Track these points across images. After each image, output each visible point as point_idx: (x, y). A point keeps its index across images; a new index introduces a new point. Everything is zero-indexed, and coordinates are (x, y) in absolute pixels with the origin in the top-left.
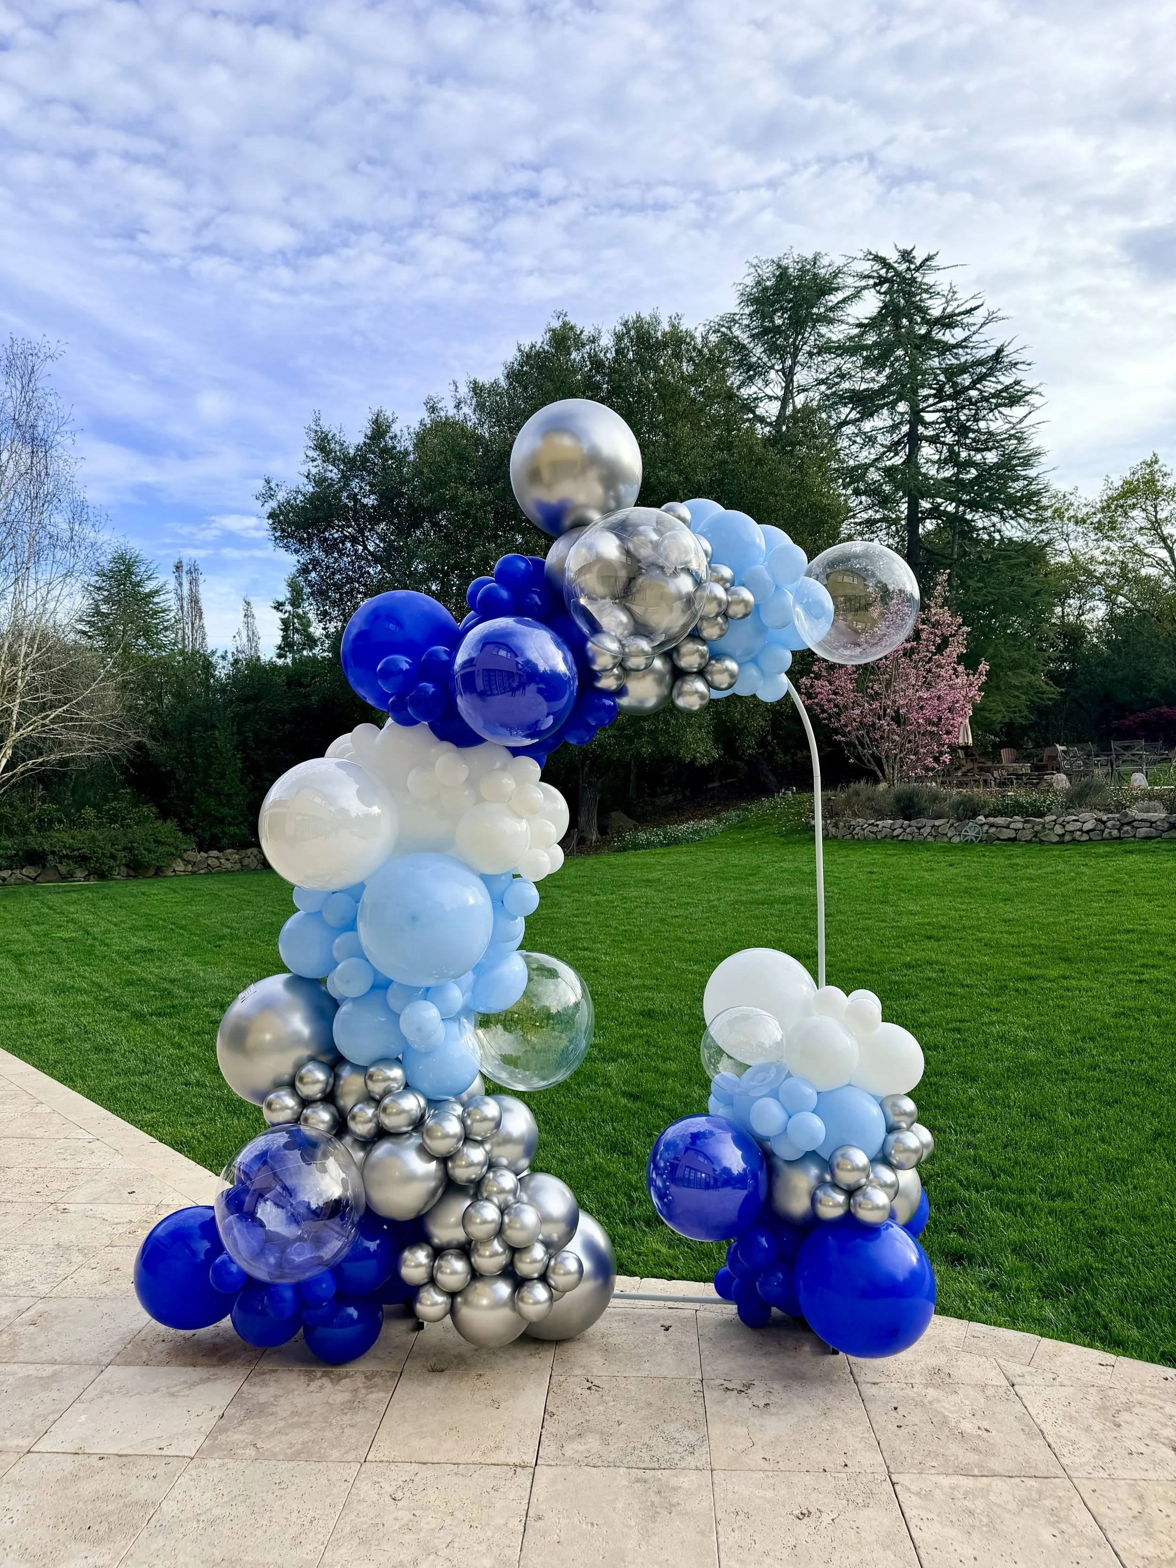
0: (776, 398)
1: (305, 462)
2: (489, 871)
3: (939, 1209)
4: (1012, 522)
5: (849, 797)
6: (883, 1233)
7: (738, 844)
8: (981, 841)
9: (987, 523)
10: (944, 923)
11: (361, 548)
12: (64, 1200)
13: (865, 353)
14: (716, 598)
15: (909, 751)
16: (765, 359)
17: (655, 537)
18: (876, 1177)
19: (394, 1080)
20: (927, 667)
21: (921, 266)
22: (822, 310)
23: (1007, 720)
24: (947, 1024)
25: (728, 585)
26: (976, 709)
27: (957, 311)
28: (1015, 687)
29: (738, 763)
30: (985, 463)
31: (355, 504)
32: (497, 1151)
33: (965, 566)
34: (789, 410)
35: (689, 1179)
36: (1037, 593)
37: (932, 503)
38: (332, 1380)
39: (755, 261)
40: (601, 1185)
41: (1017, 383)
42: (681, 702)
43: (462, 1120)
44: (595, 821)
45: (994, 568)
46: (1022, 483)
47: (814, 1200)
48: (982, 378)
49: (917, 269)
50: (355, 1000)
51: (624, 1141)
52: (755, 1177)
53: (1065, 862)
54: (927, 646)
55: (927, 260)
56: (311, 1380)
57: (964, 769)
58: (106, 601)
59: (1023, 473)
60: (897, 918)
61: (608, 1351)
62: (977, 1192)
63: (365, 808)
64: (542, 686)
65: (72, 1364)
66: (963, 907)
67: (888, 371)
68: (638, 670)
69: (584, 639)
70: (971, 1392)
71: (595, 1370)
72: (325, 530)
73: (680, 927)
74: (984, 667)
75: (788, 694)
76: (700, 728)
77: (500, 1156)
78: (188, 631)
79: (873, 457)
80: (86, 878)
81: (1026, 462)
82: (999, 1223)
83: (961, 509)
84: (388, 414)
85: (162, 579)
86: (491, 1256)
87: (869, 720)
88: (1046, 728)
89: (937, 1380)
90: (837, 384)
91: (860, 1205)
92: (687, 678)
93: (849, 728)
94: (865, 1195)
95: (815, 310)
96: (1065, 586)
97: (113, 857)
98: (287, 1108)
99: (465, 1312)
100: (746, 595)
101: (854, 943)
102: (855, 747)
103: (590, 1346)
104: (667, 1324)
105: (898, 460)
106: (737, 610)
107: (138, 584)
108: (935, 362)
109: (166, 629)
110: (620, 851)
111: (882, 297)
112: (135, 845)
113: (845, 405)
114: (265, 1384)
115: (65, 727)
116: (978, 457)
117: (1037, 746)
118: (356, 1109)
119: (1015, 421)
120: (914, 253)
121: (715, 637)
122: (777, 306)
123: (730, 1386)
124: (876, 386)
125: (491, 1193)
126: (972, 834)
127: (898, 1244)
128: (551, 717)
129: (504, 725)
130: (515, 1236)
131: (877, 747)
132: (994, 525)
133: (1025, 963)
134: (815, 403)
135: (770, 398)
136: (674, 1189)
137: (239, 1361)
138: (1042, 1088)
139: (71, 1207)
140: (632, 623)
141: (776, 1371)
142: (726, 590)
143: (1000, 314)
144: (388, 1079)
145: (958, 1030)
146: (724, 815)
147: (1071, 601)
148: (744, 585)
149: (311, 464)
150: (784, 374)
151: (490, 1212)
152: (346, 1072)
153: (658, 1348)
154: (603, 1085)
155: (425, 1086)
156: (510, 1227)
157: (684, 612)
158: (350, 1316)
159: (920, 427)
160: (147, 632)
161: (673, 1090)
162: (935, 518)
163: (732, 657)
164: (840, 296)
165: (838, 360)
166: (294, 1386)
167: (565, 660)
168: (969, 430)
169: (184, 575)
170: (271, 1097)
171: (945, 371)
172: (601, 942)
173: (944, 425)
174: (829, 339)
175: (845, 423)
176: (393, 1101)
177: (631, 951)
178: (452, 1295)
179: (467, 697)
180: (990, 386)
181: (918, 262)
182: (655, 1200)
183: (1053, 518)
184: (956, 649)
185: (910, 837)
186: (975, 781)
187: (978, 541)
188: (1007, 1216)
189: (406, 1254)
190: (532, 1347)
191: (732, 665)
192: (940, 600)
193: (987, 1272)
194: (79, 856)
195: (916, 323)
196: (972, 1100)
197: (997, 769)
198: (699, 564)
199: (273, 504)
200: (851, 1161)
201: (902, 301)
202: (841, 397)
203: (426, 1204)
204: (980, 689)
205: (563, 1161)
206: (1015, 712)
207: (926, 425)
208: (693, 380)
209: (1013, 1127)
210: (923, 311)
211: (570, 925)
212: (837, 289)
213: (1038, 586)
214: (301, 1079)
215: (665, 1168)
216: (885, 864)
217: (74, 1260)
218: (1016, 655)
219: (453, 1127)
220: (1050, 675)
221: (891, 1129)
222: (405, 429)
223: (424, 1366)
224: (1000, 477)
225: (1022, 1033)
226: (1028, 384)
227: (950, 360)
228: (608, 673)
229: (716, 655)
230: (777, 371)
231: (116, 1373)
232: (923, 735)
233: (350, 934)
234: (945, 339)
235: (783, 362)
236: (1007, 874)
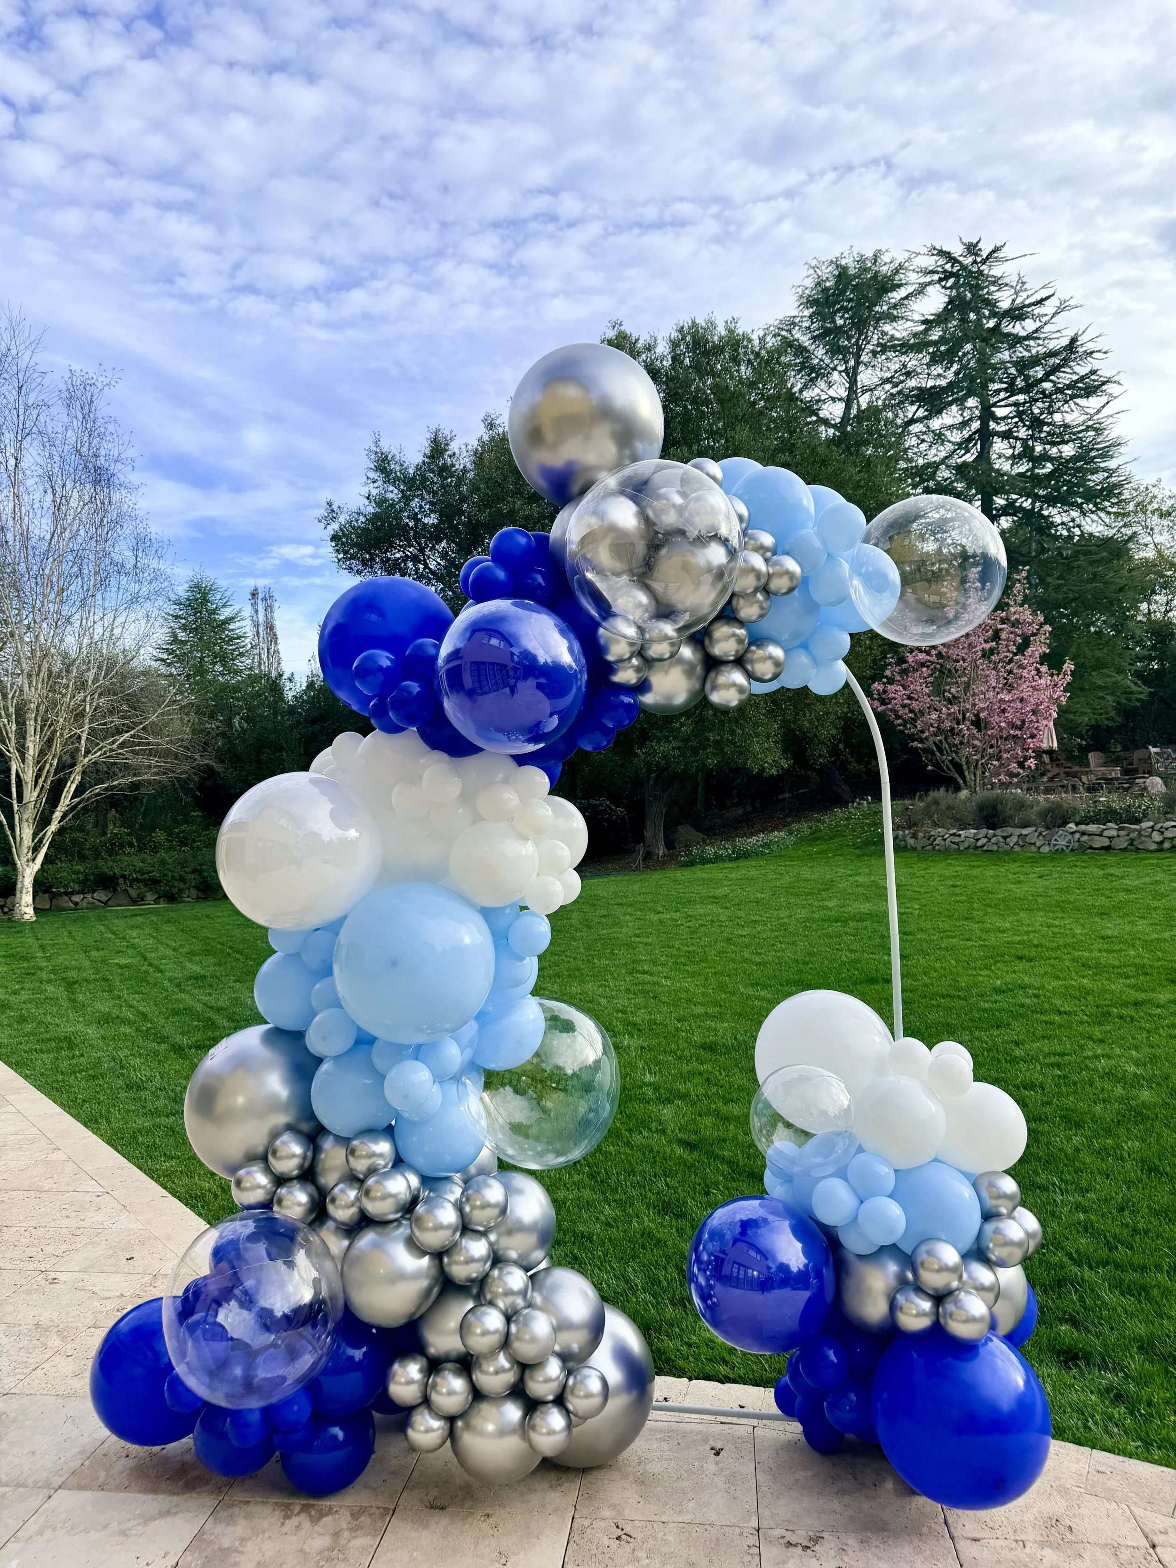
0: (840, 400)
1: (366, 484)
2: (489, 902)
3: (1045, 1292)
4: (1092, 516)
5: (928, 806)
6: (981, 1350)
7: (810, 857)
8: (1072, 850)
9: (1066, 519)
10: (1036, 942)
11: (422, 566)
12: (57, 1267)
13: (931, 350)
14: (753, 570)
15: (991, 757)
16: (827, 361)
17: (678, 500)
18: (970, 1277)
19: (381, 1155)
20: (1008, 667)
21: (987, 258)
22: (885, 308)
23: (1093, 722)
24: (1045, 1058)
25: (769, 554)
26: (1062, 711)
27: (1027, 302)
28: (1100, 687)
29: (809, 773)
30: (1061, 457)
31: (416, 524)
32: (505, 1242)
33: (1042, 563)
34: (854, 411)
35: (737, 1277)
36: (1121, 590)
37: (1007, 500)
38: (311, 1517)
39: (814, 263)
40: (649, 1255)
41: (1093, 372)
42: (716, 698)
43: (459, 1207)
44: (662, 835)
45: (1075, 564)
46: (1101, 476)
47: (893, 1306)
48: (1055, 369)
49: (984, 262)
50: (336, 1058)
51: (678, 1201)
52: (819, 1275)
53: (1164, 871)
54: (1007, 646)
55: (993, 252)
56: (287, 1517)
57: (1049, 775)
58: (184, 628)
59: (1102, 465)
60: (984, 936)
61: (643, 1482)
62: (1091, 1268)
63: (339, 831)
64: (542, 680)
65: (19, 1485)
66: (1057, 923)
67: (955, 367)
68: (661, 660)
69: (596, 625)
70: (1099, 1553)
71: (627, 1511)
72: (387, 551)
73: (747, 946)
74: (1069, 666)
75: (847, 685)
76: (768, 737)
77: (508, 1249)
78: (265, 657)
79: (943, 454)
80: (156, 901)
81: (1106, 455)
82: (1119, 1309)
83: (1038, 504)
84: (447, 432)
85: (237, 608)
86: (497, 1372)
87: (947, 724)
88: (1133, 730)
89: (1055, 1537)
90: (902, 382)
91: (951, 1315)
92: (723, 668)
93: (927, 734)
94: (957, 1302)
95: (877, 308)
96: (1151, 580)
97: (182, 879)
98: (259, 1186)
99: (468, 1439)
100: (791, 565)
101: (938, 965)
102: (933, 753)
103: (626, 1476)
104: (718, 1446)
105: (969, 458)
106: (780, 584)
107: (214, 612)
108: (1005, 355)
109: (242, 655)
110: (687, 866)
111: (948, 292)
112: (204, 867)
113: (912, 403)
114: (231, 1521)
115: (132, 752)
116: (1054, 451)
117: (1125, 749)
118: (336, 1190)
119: (1092, 412)
120: (980, 246)
121: (754, 618)
122: (838, 306)
123: (794, 1539)
124: (943, 383)
125: (496, 1295)
126: (1063, 843)
127: (999, 1362)
128: (556, 717)
129: (500, 730)
130: (525, 1350)
131: (957, 753)
132: (1073, 520)
133: (1129, 986)
134: (880, 403)
135: (833, 399)
136: (718, 1288)
137: (208, 1488)
138: (1160, 1135)
139: (61, 1277)
140: (654, 603)
141: (851, 1517)
142: (767, 560)
143: (1072, 303)
144: (374, 1155)
145: (1059, 1066)
146: (795, 826)
147: (1157, 598)
148: (788, 554)
149: (372, 485)
150: (847, 374)
151: (493, 1320)
152: (328, 1144)
153: (706, 1480)
154: (657, 1131)
155: (420, 1161)
156: (518, 1339)
157: (713, 584)
158: (335, 1437)
159: (991, 423)
160: (223, 658)
161: (735, 1138)
162: (1010, 515)
163: (776, 642)
164: (903, 292)
165: (903, 358)
166: (266, 1524)
167: (571, 650)
168: (1043, 423)
169: (260, 602)
170: (242, 1172)
171: (1015, 364)
172: (662, 965)
173: (1016, 420)
174: (892, 336)
175: (912, 421)
176: (377, 1182)
177: (693, 975)
178: (451, 1420)
179: (454, 697)
180: (1064, 378)
181: (985, 254)
182: (696, 1300)
183: (1136, 512)
184: (1038, 648)
185: (995, 848)
186: (1062, 786)
187: (1056, 538)
188: (1129, 1302)
189: (396, 1367)
190: (553, 1475)
191: (776, 652)
192: (1020, 599)
193: (1109, 1378)
194: (149, 879)
195: (985, 317)
196: (1077, 1150)
197: (1087, 773)
198: (730, 529)
199: (335, 526)
200: (939, 1259)
201: (969, 295)
202: (907, 397)
203: (419, 1307)
204: (1065, 690)
205: (608, 1224)
206: (1101, 714)
207: (997, 420)
208: (752, 385)
209: (1129, 1184)
210: (990, 304)
211: (630, 946)
212: (899, 286)
213: (1123, 582)
214: (274, 1153)
215: (709, 1262)
216: (968, 877)
217: (50, 1345)
218: (1098, 654)
219: (448, 1215)
220: (1138, 674)
221: (988, 1216)
222: (463, 447)
223: (421, 1500)
224: (1078, 470)
225: (1131, 1069)
226: (1105, 372)
227: (1021, 352)
228: (626, 664)
229: (757, 640)
230: (840, 372)
231: (66, 1500)
232: (1006, 739)
233: (326, 980)
234: (1015, 331)
235: (846, 362)
236: (1102, 885)
